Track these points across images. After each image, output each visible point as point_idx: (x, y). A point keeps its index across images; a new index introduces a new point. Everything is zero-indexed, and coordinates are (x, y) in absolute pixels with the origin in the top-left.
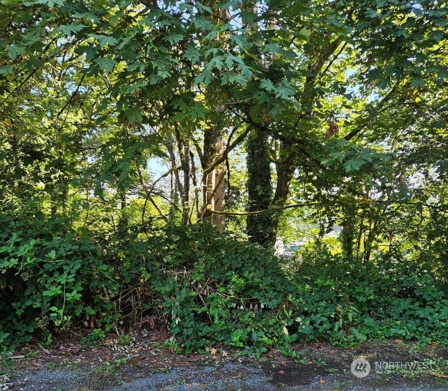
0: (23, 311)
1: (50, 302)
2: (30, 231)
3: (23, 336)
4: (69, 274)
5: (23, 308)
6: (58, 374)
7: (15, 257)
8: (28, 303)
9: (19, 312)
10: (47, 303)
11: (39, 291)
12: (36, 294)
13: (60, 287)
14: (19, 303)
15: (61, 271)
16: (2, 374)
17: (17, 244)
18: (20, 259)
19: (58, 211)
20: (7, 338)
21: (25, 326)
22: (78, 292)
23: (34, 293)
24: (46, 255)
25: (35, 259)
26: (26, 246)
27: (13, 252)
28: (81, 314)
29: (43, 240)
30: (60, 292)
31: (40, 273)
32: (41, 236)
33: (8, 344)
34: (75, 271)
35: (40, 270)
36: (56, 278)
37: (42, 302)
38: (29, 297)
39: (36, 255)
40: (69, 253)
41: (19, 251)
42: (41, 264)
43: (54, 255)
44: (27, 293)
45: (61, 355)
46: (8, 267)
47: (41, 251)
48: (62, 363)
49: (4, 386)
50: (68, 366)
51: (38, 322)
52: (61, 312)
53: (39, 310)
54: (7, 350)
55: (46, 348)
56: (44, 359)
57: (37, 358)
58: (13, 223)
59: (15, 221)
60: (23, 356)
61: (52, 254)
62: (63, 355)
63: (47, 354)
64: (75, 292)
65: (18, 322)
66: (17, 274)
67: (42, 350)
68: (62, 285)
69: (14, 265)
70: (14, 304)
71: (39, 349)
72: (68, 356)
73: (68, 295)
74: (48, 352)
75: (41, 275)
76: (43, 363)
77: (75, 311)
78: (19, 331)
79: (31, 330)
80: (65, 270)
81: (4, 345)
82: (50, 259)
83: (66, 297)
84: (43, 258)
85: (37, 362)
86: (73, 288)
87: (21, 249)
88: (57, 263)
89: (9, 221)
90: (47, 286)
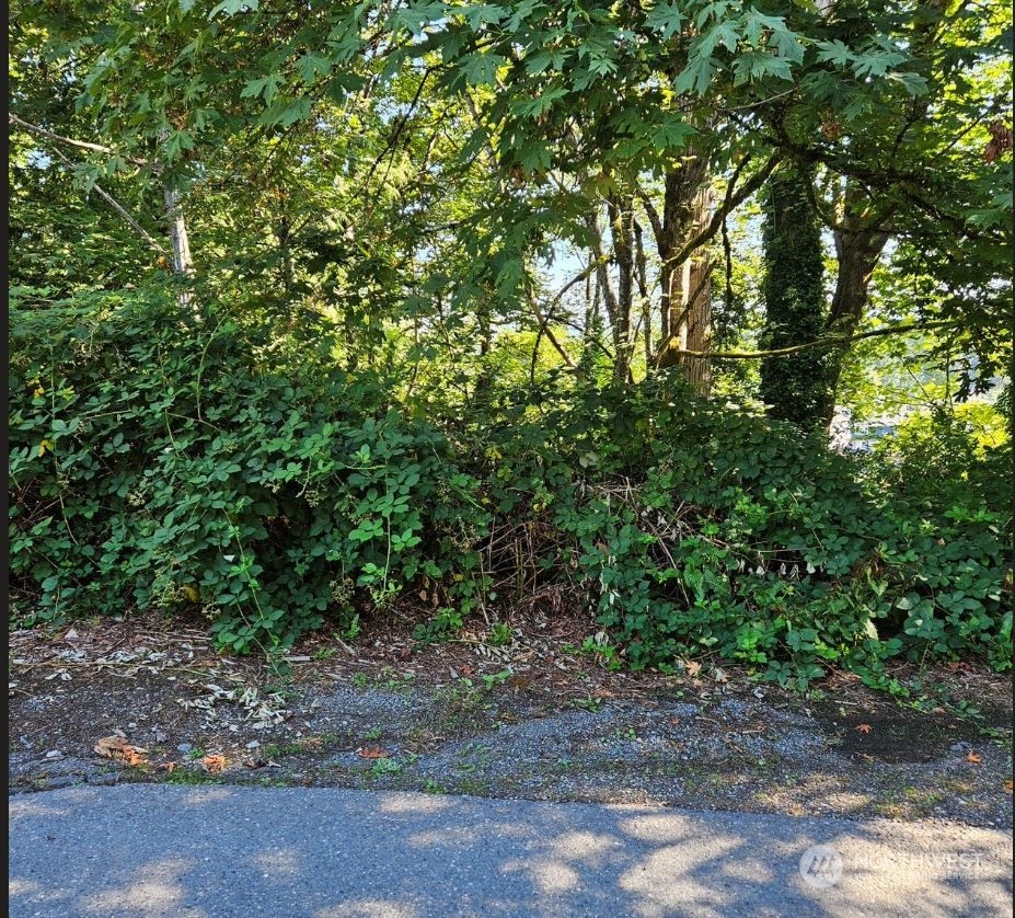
0: (307, 567)
1: (357, 551)
2: (321, 407)
3: (307, 617)
4: (397, 495)
5: (307, 560)
6: (371, 699)
7: (295, 460)
8: (318, 551)
9: (301, 570)
10: (352, 552)
11: (335, 526)
12: (332, 532)
13: (380, 522)
14: (300, 550)
15: (381, 488)
16: (272, 692)
17: (298, 434)
18: (306, 463)
19: (359, 365)
20: (279, 621)
21: (311, 596)
22: (415, 533)
23: (328, 531)
24: (352, 456)
25: (332, 464)
26: (315, 437)
27: (292, 449)
28: (415, 576)
29: (344, 423)
30: (380, 533)
31: (341, 491)
32: (340, 416)
33: (279, 631)
34: (407, 490)
35: (341, 485)
36: (371, 503)
37: (343, 549)
38: (318, 538)
39: (333, 456)
40: (397, 453)
41: (303, 447)
42: (344, 474)
43: (368, 456)
44: (315, 531)
45: (376, 658)
46: (284, 479)
47: (342, 447)
48: (379, 675)
49: (275, 716)
50: (392, 683)
51: (334, 589)
52: (383, 573)
53: (336, 565)
54: (280, 644)
55: (348, 643)
56: (346, 664)
57: (332, 663)
58: (290, 392)
59: (295, 386)
60: (308, 658)
61: (364, 454)
62: (381, 658)
63: (350, 655)
64: (408, 534)
65: (298, 587)
66: (300, 494)
67: (340, 647)
68: (385, 519)
69: (295, 476)
70: (291, 553)
71: (336, 644)
72: (390, 662)
73: (395, 538)
74: (352, 651)
75: (342, 496)
76: (345, 673)
77: (405, 569)
78: (300, 607)
79: (322, 607)
80: (389, 487)
81: (274, 633)
82: (360, 464)
83: (393, 544)
84: (347, 461)
85: (333, 671)
86: (405, 524)
87: (308, 443)
88: (372, 472)
89: (284, 388)
90: (352, 517)
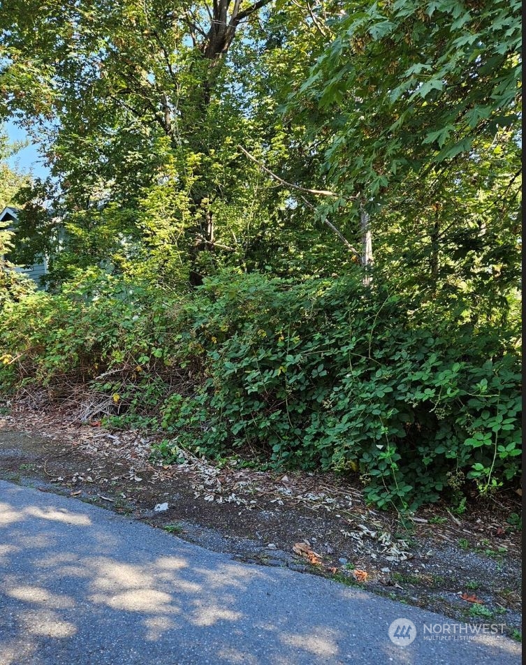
0: (431, 460)
1: (469, 453)
2: (452, 352)
3: (428, 493)
4: (505, 417)
5: (432, 455)
6: (472, 559)
7: (432, 387)
8: (440, 450)
9: (427, 461)
10: (466, 454)
11: (455, 435)
12: (451, 438)
13: (490, 435)
14: (427, 449)
15: (493, 411)
16: (400, 538)
17: (434, 369)
18: (438, 389)
20: (408, 493)
21: (432, 480)
22: (518, 446)
23: (448, 437)
24: (473, 387)
25: (458, 391)
26: (446, 372)
27: (429, 379)
28: (514, 478)
29: (468, 363)
30: (489, 443)
31: (462, 410)
32: (465, 358)
33: (408, 499)
34: (515, 415)
35: (462, 406)
36: (484, 420)
37: (459, 451)
38: (440, 442)
39: (459, 386)
40: (509, 386)
41: (437, 378)
42: (465, 399)
43: (485, 387)
44: (439, 436)
45: (477, 531)
46: (421, 400)
47: (466, 380)
48: (478, 544)
49: (401, 555)
50: (488, 551)
51: (449, 477)
52: (488, 471)
53: (452, 462)
54: (408, 508)
55: (456, 516)
56: (453, 531)
57: (444, 528)
58: (431, 341)
59: (434, 337)
60: (426, 521)
61: (483, 386)
62: (480, 532)
63: (457, 525)
64: (512, 446)
65: (423, 472)
66: (432, 410)
67: (450, 518)
68: (494, 434)
69: (430, 398)
70: (421, 449)
71: (447, 515)
72: (488, 536)
73: (501, 448)
74: (459, 523)
75: (462, 414)
76: (453, 536)
77: (506, 471)
78: (424, 485)
79: (439, 488)
80: (500, 410)
81: (404, 500)
82: (479, 392)
83: (498, 452)
84: (468, 390)
85: (443, 533)
86: (510, 438)
87: (441, 376)
88: (487, 398)
89: (427, 338)
90: (469, 430)
